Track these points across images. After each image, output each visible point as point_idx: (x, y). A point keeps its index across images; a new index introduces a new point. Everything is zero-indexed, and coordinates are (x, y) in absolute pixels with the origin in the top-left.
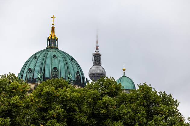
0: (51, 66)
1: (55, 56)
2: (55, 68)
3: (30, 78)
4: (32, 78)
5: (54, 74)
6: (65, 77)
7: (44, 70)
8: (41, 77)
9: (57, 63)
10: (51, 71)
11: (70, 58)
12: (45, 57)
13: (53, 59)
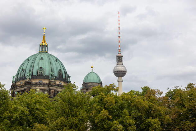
0: (38, 66)
1: (42, 59)
2: (41, 68)
3: (23, 76)
4: (24, 76)
5: (40, 72)
6: (49, 74)
7: (33, 69)
8: (30, 75)
9: (43, 64)
10: (38, 70)
11: (55, 59)
12: (35, 60)
13: (41, 61)
